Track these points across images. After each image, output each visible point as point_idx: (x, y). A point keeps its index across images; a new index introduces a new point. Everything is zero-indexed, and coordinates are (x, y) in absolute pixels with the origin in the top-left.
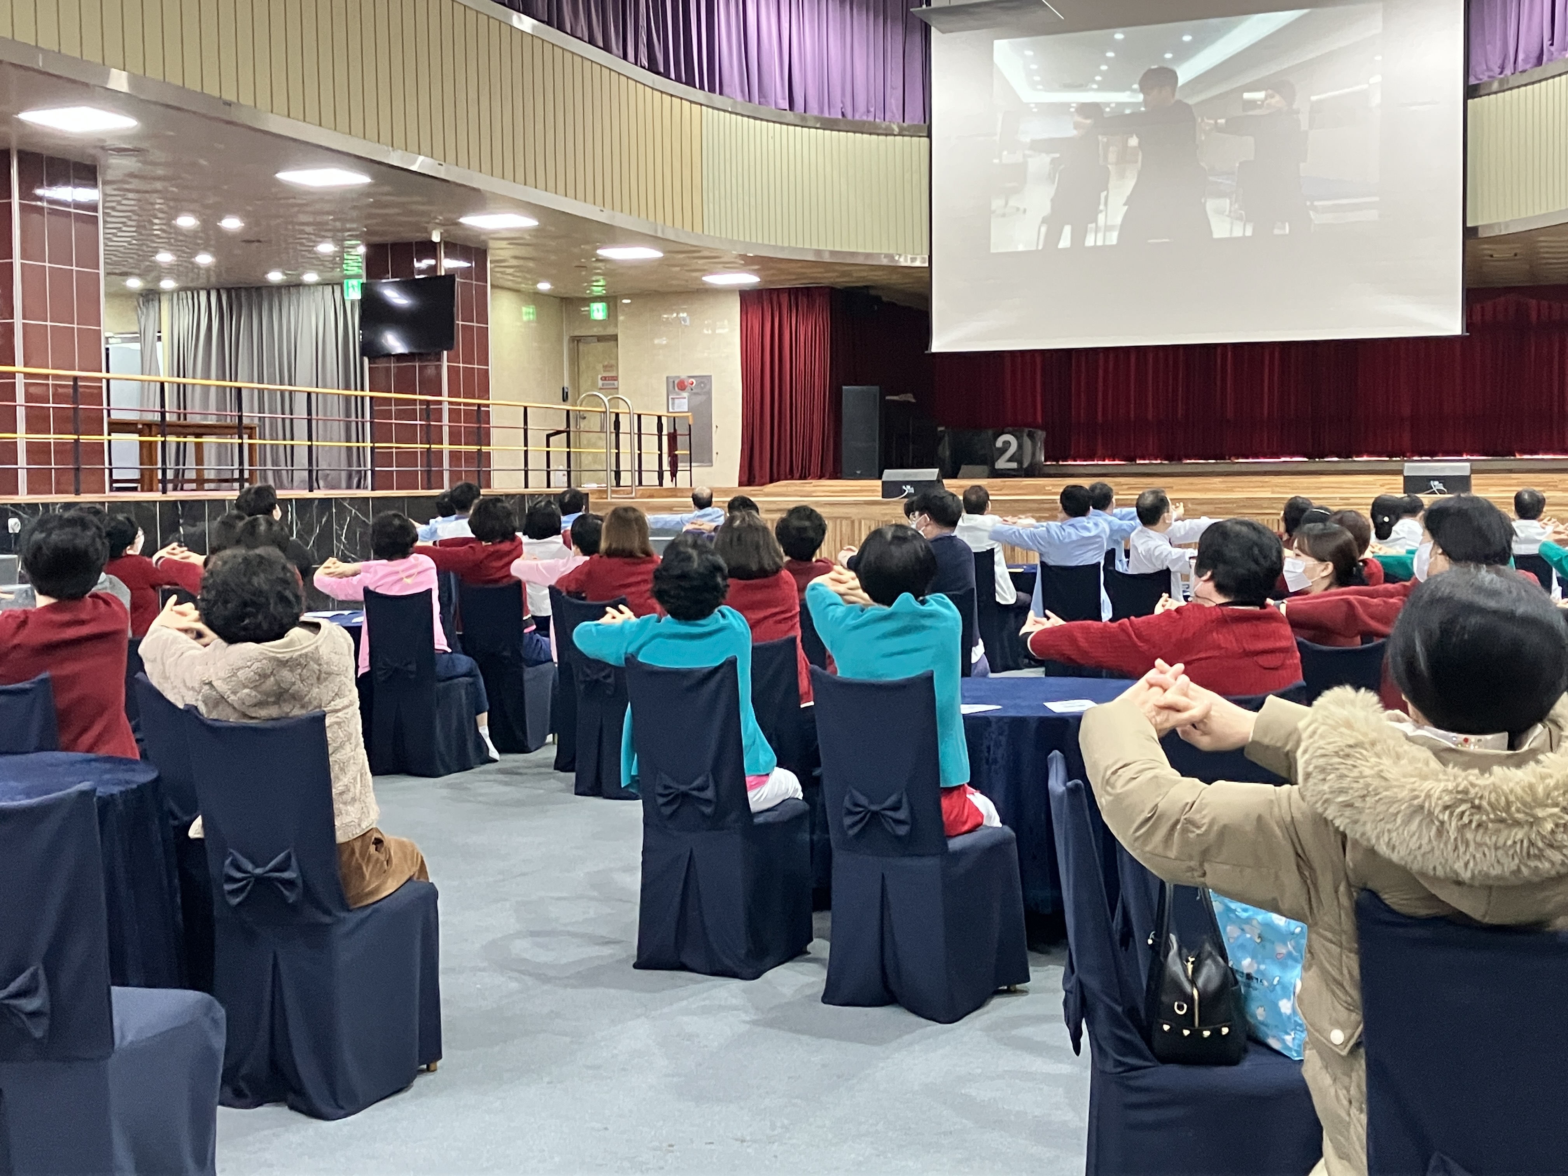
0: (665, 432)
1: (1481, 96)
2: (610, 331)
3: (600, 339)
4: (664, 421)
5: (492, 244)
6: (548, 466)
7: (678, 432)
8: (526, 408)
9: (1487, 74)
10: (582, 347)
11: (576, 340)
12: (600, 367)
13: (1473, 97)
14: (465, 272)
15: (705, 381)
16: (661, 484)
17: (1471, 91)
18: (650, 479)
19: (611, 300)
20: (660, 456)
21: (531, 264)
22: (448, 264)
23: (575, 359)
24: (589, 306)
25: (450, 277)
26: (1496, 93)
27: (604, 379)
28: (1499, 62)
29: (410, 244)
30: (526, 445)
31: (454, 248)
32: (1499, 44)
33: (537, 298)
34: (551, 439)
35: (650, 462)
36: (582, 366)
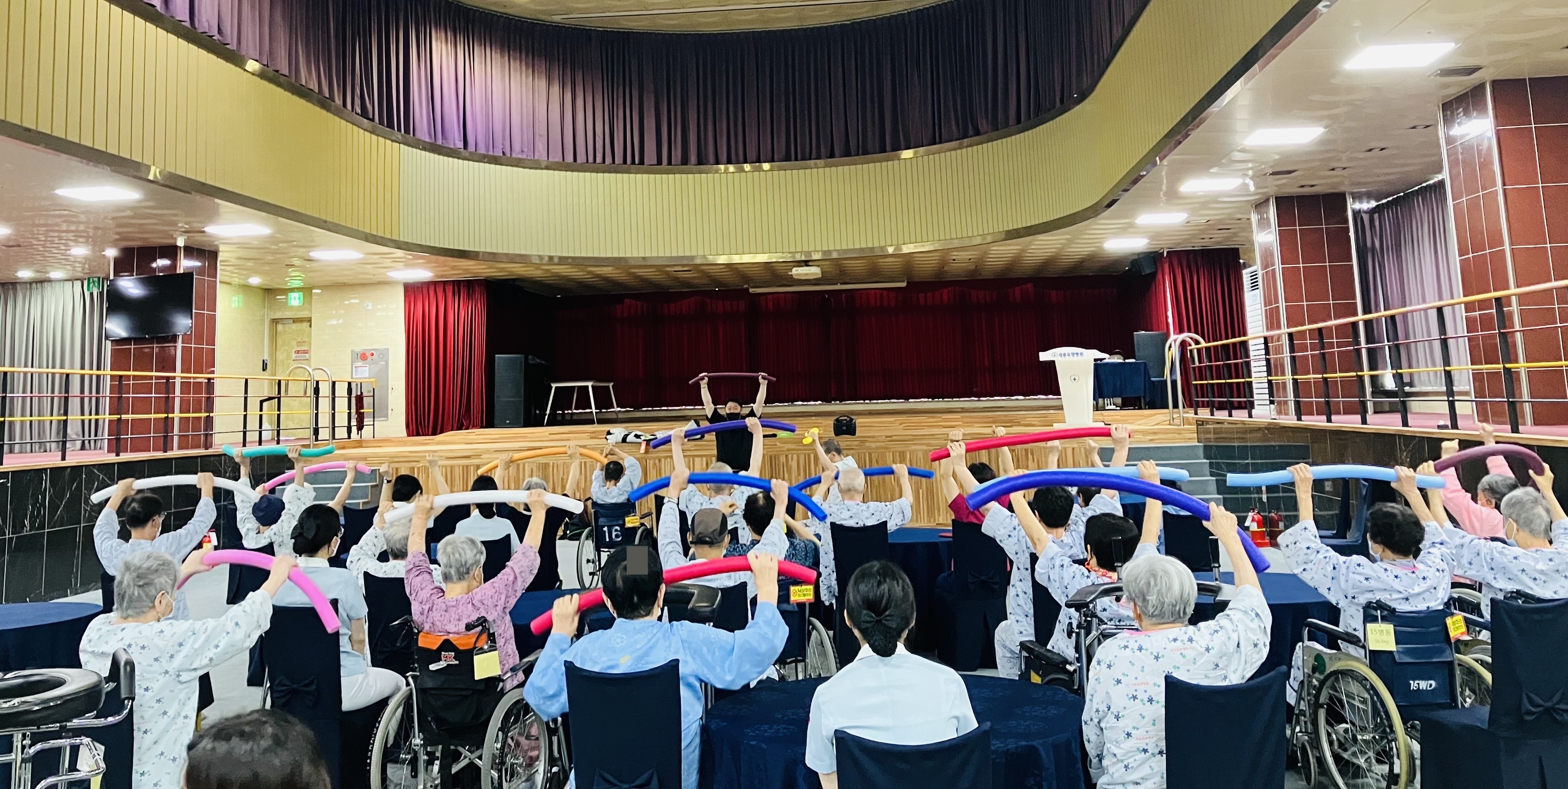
0: (354, 395)
2: (304, 314)
3: (295, 320)
4: (353, 386)
5: (222, 248)
6: (261, 427)
7: (364, 394)
8: (246, 380)
10: (280, 327)
11: (275, 321)
12: (294, 343)
14: (201, 271)
15: (384, 354)
16: (349, 437)
18: (341, 433)
19: (307, 290)
20: (349, 414)
21: (250, 264)
22: (185, 264)
23: (274, 336)
24: (287, 295)
25: (188, 276)
27: (298, 352)
29: (155, 248)
30: (245, 410)
31: (191, 251)
33: (246, 288)
34: (265, 404)
35: (342, 419)
36: (279, 342)
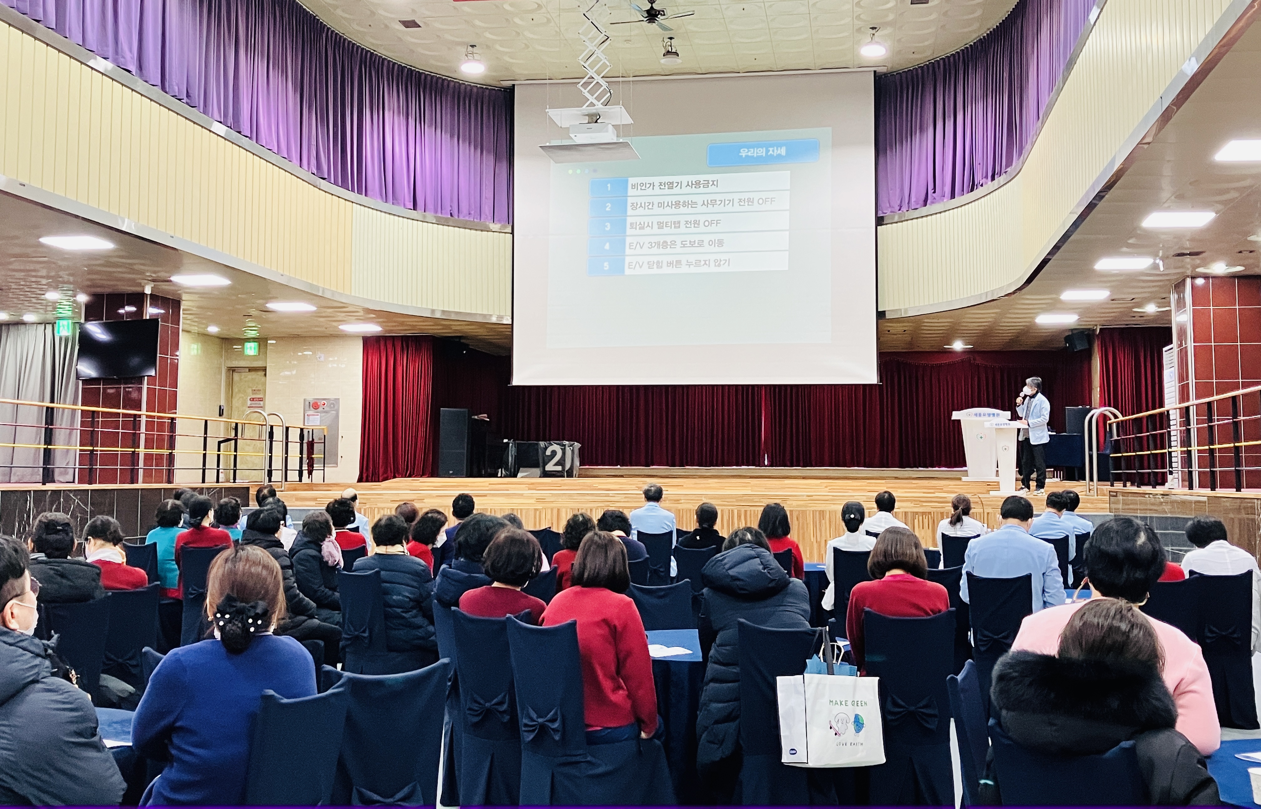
0: (305, 441)
1: (886, 224)
2: (259, 364)
3: (251, 369)
4: (305, 433)
5: (185, 297)
6: (218, 466)
7: (315, 441)
8: (206, 421)
9: (890, 210)
10: (236, 376)
11: (232, 370)
12: (250, 391)
13: (881, 225)
14: (165, 318)
15: (334, 404)
16: (300, 480)
17: (880, 221)
18: (293, 476)
19: (262, 341)
20: (301, 459)
21: (209, 313)
22: (151, 311)
23: (230, 384)
24: (243, 345)
25: (154, 321)
26: (897, 223)
27: (252, 399)
28: (899, 202)
29: (122, 295)
30: (205, 449)
31: (156, 299)
32: (898, 191)
34: (222, 445)
36: (236, 390)
